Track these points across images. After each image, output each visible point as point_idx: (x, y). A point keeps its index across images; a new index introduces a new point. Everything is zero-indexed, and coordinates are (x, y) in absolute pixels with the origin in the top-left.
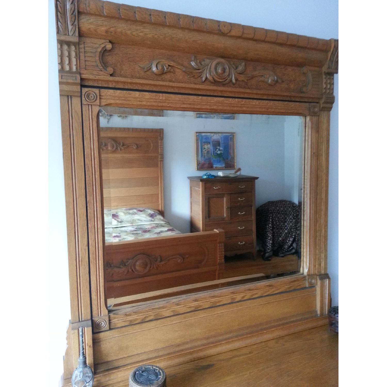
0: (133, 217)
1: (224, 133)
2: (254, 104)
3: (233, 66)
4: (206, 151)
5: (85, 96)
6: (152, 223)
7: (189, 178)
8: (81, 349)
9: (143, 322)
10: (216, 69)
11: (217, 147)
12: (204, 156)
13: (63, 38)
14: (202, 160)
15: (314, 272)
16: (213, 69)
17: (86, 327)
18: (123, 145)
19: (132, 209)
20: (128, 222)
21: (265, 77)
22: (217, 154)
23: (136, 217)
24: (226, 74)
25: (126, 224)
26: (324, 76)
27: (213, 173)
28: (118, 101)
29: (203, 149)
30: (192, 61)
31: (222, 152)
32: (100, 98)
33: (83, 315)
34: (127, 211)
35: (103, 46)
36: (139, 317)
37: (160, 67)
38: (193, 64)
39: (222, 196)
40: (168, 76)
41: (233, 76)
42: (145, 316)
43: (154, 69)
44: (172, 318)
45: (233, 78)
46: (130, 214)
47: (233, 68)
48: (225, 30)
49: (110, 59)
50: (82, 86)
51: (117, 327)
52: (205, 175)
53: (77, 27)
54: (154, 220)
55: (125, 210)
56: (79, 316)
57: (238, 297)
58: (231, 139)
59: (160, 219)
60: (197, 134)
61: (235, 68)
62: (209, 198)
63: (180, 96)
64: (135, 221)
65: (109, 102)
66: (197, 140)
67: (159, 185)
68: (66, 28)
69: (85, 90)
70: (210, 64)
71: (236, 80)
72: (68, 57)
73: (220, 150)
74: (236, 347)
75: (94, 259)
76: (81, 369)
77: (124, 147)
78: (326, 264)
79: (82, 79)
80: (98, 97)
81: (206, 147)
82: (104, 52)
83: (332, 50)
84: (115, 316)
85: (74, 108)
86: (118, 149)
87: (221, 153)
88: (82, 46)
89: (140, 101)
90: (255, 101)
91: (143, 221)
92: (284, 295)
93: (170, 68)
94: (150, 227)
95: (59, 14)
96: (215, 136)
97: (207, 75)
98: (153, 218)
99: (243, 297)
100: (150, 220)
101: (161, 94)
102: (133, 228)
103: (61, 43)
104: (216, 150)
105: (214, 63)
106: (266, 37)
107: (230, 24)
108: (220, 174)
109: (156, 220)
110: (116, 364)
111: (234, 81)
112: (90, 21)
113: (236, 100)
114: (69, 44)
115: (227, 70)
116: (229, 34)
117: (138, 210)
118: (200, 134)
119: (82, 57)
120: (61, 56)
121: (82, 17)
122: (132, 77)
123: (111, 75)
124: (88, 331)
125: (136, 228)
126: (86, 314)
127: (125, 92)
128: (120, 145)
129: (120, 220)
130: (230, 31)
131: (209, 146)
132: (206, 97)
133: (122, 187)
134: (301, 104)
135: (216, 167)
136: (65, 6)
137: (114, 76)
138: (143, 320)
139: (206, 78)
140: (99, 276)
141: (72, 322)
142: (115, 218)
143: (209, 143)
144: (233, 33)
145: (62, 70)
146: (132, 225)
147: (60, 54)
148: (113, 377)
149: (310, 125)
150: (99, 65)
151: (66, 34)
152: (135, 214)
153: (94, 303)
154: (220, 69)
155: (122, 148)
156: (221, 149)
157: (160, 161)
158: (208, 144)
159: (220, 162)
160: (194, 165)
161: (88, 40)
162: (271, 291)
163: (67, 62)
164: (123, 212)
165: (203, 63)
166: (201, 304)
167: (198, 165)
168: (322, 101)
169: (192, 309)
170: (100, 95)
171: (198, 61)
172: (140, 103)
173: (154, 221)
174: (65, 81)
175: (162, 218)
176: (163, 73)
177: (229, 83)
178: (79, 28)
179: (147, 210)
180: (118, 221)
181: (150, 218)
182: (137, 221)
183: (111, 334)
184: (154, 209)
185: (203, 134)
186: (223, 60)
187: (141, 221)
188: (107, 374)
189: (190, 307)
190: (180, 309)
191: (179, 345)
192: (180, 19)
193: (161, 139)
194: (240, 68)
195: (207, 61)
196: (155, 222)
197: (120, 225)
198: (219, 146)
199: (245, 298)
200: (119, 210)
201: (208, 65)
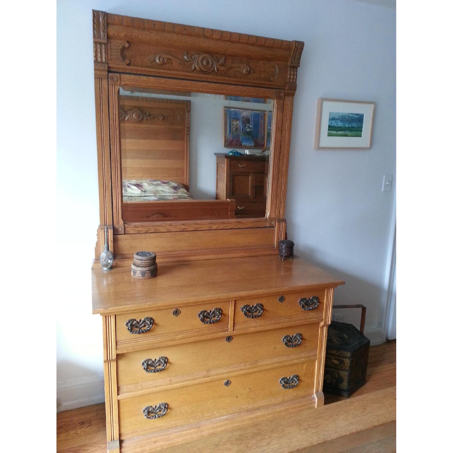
0: (156, 188)
1: (255, 110)
2: (231, 88)
3: (216, 59)
4: (235, 128)
5: (110, 78)
6: (175, 194)
7: (215, 154)
8: (106, 240)
9: (146, 233)
10: (202, 62)
11: (247, 124)
12: (233, 132)
13: (97, 40)
14: (230, 138)
15: (274, 217)
16: (200, 62)
17: (109, 229)
18: (149, 115)
19: (156, 181)
20: (151, 192)
21: (240, 68)
22: (246, 132)
23: (160, 188)
24: (210, 66)
25: (150, 194)
26: (289, 69)
27: (240, 151)
28: (132, 82)
29: (232, 125)
30: (185, 55)
31: (252, 131)
32: (120, 80)
33: (107, 222)
34: (151, 182)
35: (122, 45)
36: (145, 230)
37: (161, 60)
38: (186, 57)
39: (247, 174)
40: (167, 66)
41: (215, 67)
42: (147, 229)
43: (158, 61)
44: (166, 233)
45: (215, 69)
46: (153, 185)
47: (216, 61)
48: (208, 34)
49: (128, 53)
50: (109, 72)
51: (129, 233)
52: (231, 152)
53: (106, 33)
54: (178, 192)
55: (149, 181)
56: (105, 222)
57: (214, 227)
58: (262, 117)
59: (183, 192)
60: (226, 109)
61: (217, 61)
62: (233, 176)
63: (175, 80)
64: (159, 191)
65: (126, 83)
66: (225, 115)
67: (184, 159)
68: (99, 33)
69: (110, 74)
70: (198, 58)
71: (218, 70)
72: (100, 52)
73: (249, 128)
74: (210, 258)
75: (115, 188)
76: (106, 251)
77: (150, 117)
78: (284, 211)
79: (109, 67)
80: (119, 79)
81: (235, 123)
82: (123, 49)
83: (293, 49)
84: (128, 226)
85: (103, 86)
86: (144, 119)
87: (250, 131)
88: (109, 45)
89: (147, 83)
90: (232, 86)
91: (166, 192)
92: (249, 230)
93: (169, 60)
94: (172, 198)
95: (95, 25)
96: (244, 113)
97: (195, 65)
98: (176, 190)
99: (218, 227)
100: (173, 192)
101: (162, 79)
102: (156, 198)
103: (95, 43)
104: (245, 128)
105: (201, 57)
106: (239, 40)
107: (212, 30)
108: (247, 152)
109: (179, 192)
110: (128, 256)
111: (216, 71)
112: (115, 29)
113: (218, 84)
114: (101, 44)
115: (211, 63)
116: (211, 38)
117: (163, 182)
118: (228, 109)
119: (109, 53)
120: (96, 52)
121: (110, 26)
122: (142, 66)
123: (128, 65)
124: (111, 232)
125: (158, 198)
126: (109, 221)
127: (137, 76)
128: (146, 115)
129: (144, 190)
130: (212, 36)
131: (238, 122)
132: (195, 82)
133: (147, 158)
134: (269, 90)
135: (245, 146)
136: (99, 20)
137: (131, 66)
138: (146, 231)
139: (195, 68)
140: (118, 199)
141: (100, 225)
142: (139, 187)
143: (239, 120)
144: (214, 36)
145: (96, 62)
146: (155, 195)
147: (95, 50)
148: (125, 262)
149: (276, 106)
150: (120, 58)
151: (99, 38)
152: (158, 185)
153: (115, 215)
154: (205, 62)
155: (148, 118)
156: (251, 126)
157: (187, 134)
158: (236, 120)
159: (249, 140)
160: (222, 142)
161: (112, 41)
162: (239, 226)
163: (99, 56)
164: (147, 183)
165: (193, 57)
166: (187, 228)
167: (225, 142)
168: (286, 88)
169: (181, 230)
170: (120, 78)
171: (189, 56)
172: (147, 84)
173: (176, 193)
174: (98, 68)
175: (186, 191)
176: (163, 64)
177: (212, 72)
178: (107, 34)
179: (171, 183)
180: (142, 191)
181: (173, 190)
182: (160, 192)
183: (125, 237)
184: (179, 183)
185: (232, 110)
186: (207, 55)
187: (165, 192)
188: (122, 260)
189: (179, 229)
190: (173, 229)
191: (170, 251)
192: (175, 27)
193: (188, 112)
194: (221, 61)
195: (196, 56)
196: (178, 194)
197: (144, 194)
198: (249, 122)
199: (219, 228)
200: (143, 181)
201: (196, 58)
